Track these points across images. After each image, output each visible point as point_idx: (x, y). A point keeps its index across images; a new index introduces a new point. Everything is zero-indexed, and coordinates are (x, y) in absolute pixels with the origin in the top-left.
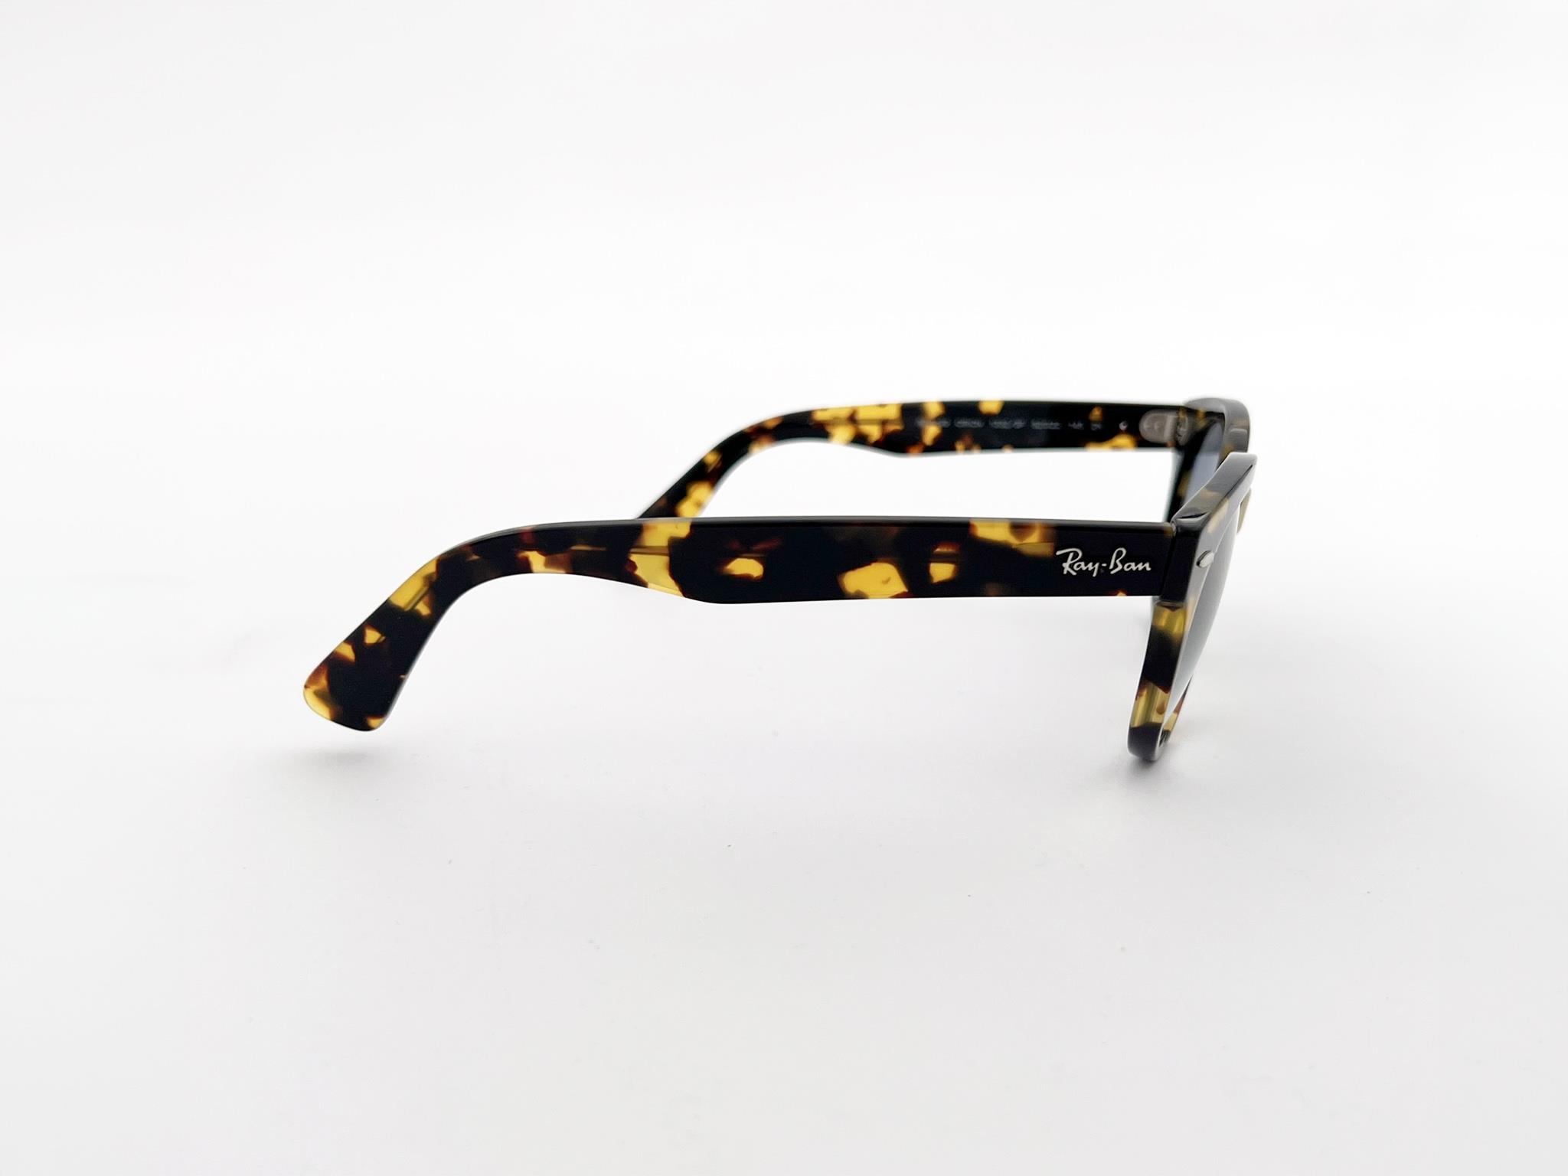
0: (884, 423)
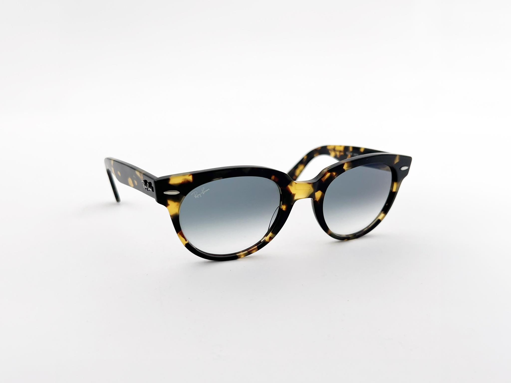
0: (340, 152)
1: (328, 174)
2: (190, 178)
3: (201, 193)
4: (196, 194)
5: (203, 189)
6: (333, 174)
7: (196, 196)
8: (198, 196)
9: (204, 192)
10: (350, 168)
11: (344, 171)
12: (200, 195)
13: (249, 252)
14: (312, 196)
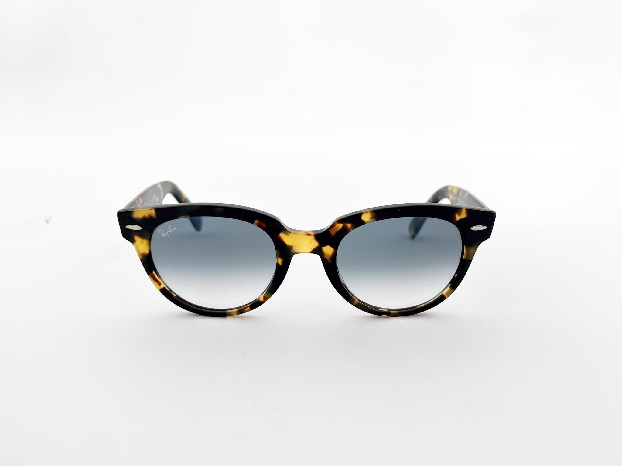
1: (340, 226)
2: (153, 212)
3: (168, 231)
4: (163, 232)
5: (169, 227)
6: (347, 226)
7: (163, 234)
8: (165, 235)
9: (171, 231)
10: (374, 220)
11: (363, 223)
12: (167, 233)
13: (241, 310)
14: (317, 251)
